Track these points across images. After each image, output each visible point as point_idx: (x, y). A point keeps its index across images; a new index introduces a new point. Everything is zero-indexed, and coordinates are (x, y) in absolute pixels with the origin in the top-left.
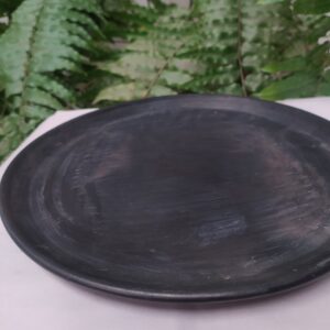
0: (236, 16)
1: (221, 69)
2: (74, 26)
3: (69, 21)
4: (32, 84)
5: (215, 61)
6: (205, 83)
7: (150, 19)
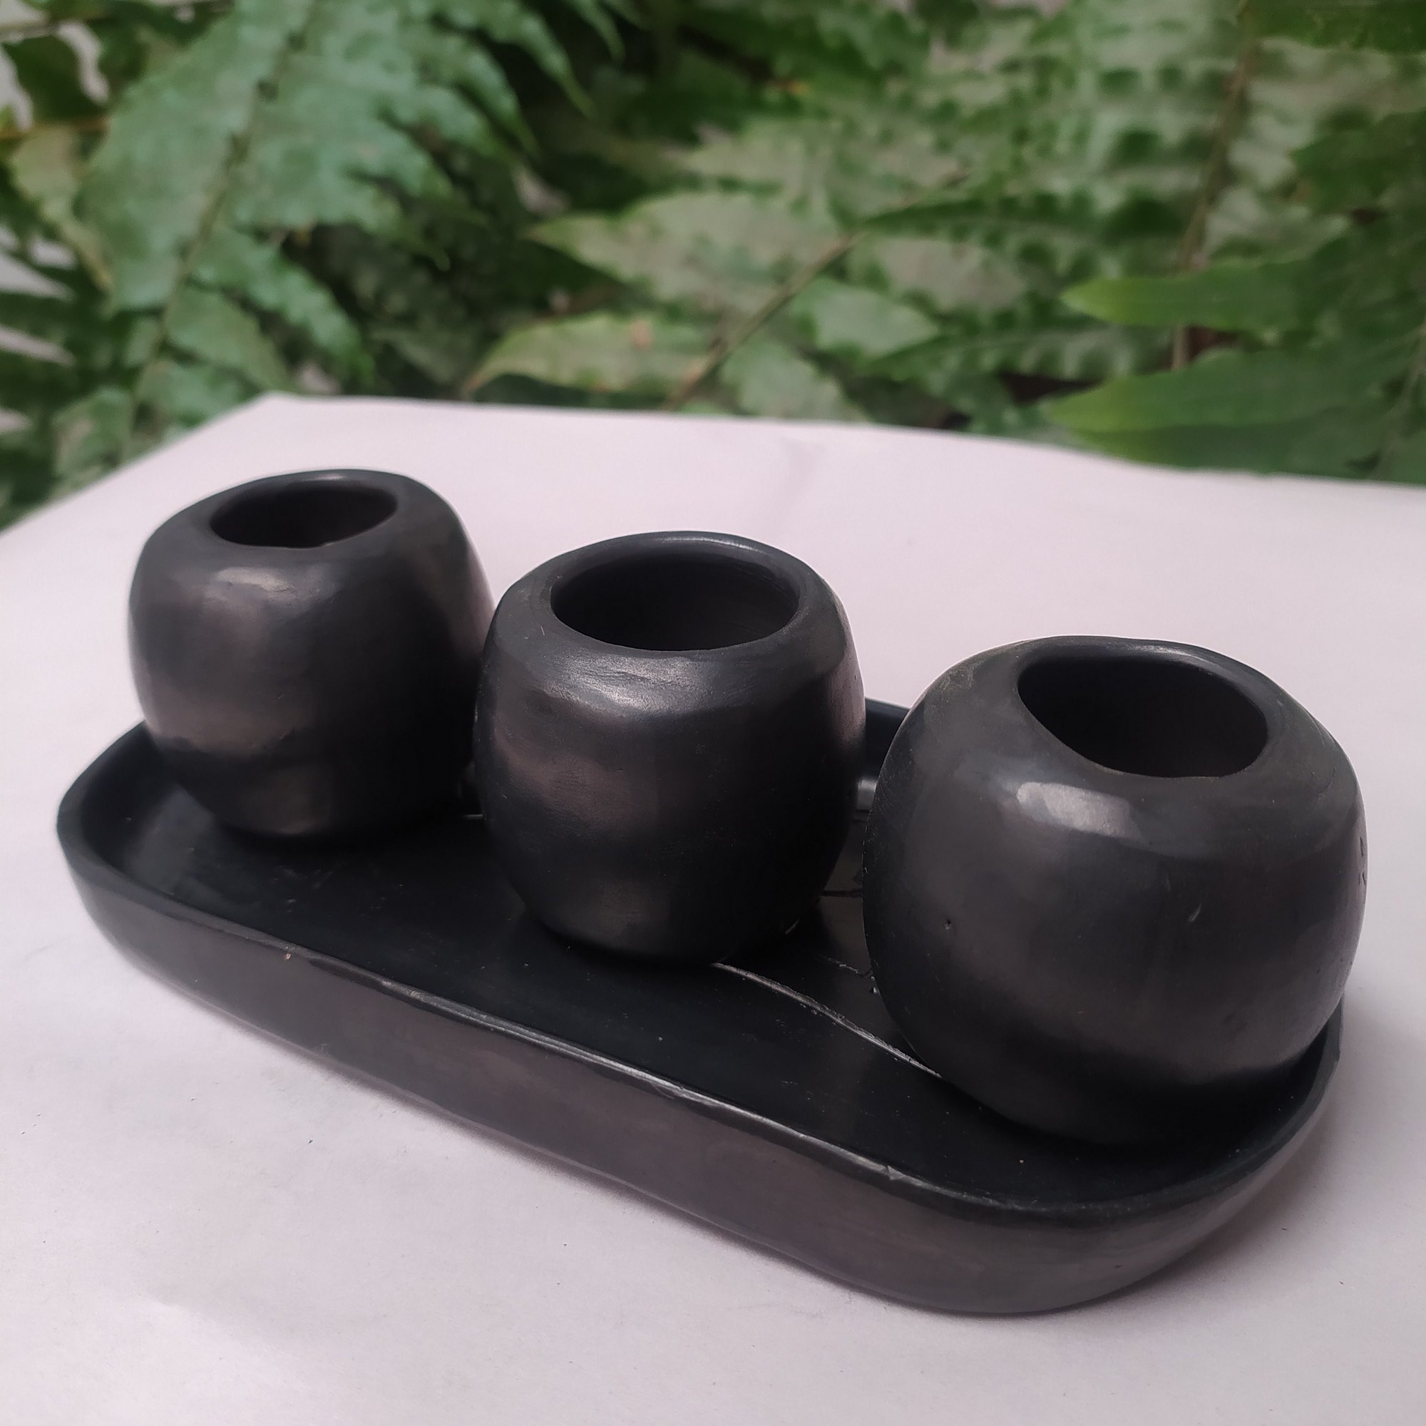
3: (440, 22)
4: (207, 273)
6: (989, 360)
7: (874, 60)
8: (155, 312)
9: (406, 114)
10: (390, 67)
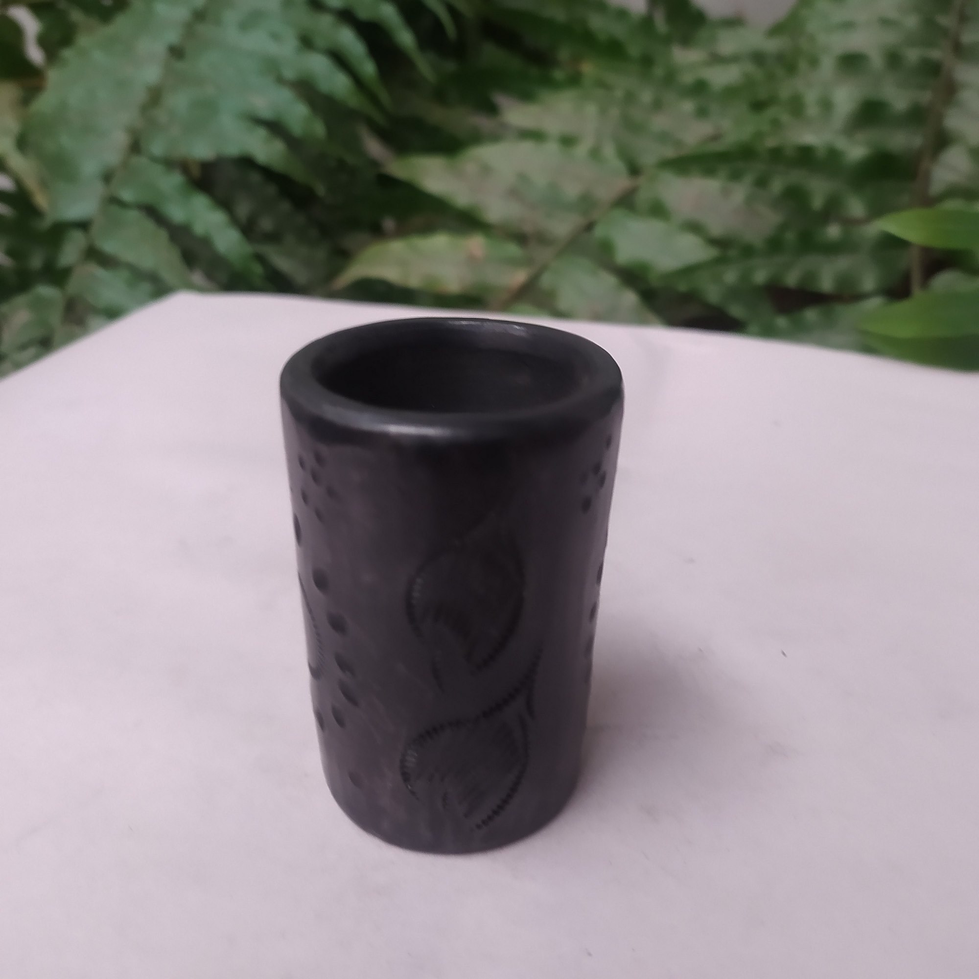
4: (127, 195)
6: (760, 276)
7: (634, 50)
8: (84, 225)
9: (289, 72)
10: (275, 37)
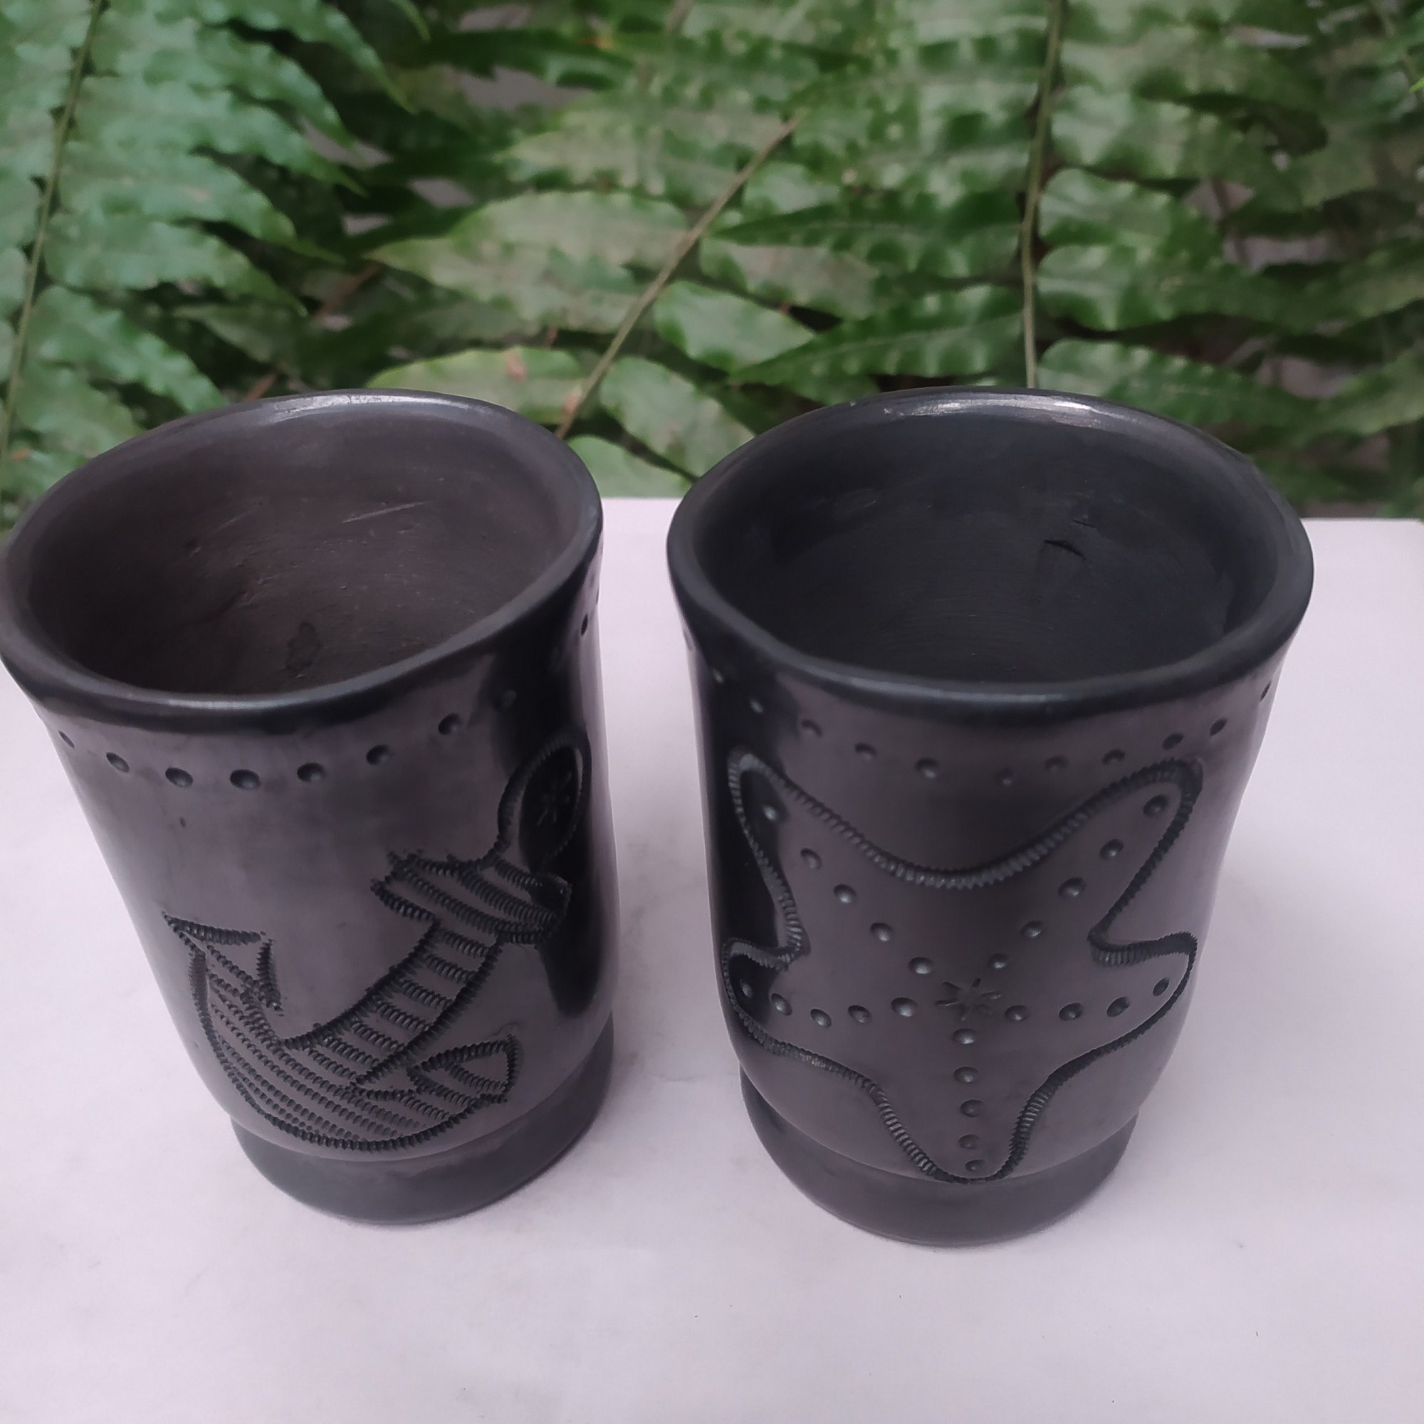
0: (1040, 23)
1: (931, 303)
2: (262, 52)
4: (51, 350)
5: (912, 264)
6: (853, 366)
9: (228, 145)
10: (200, 90)
